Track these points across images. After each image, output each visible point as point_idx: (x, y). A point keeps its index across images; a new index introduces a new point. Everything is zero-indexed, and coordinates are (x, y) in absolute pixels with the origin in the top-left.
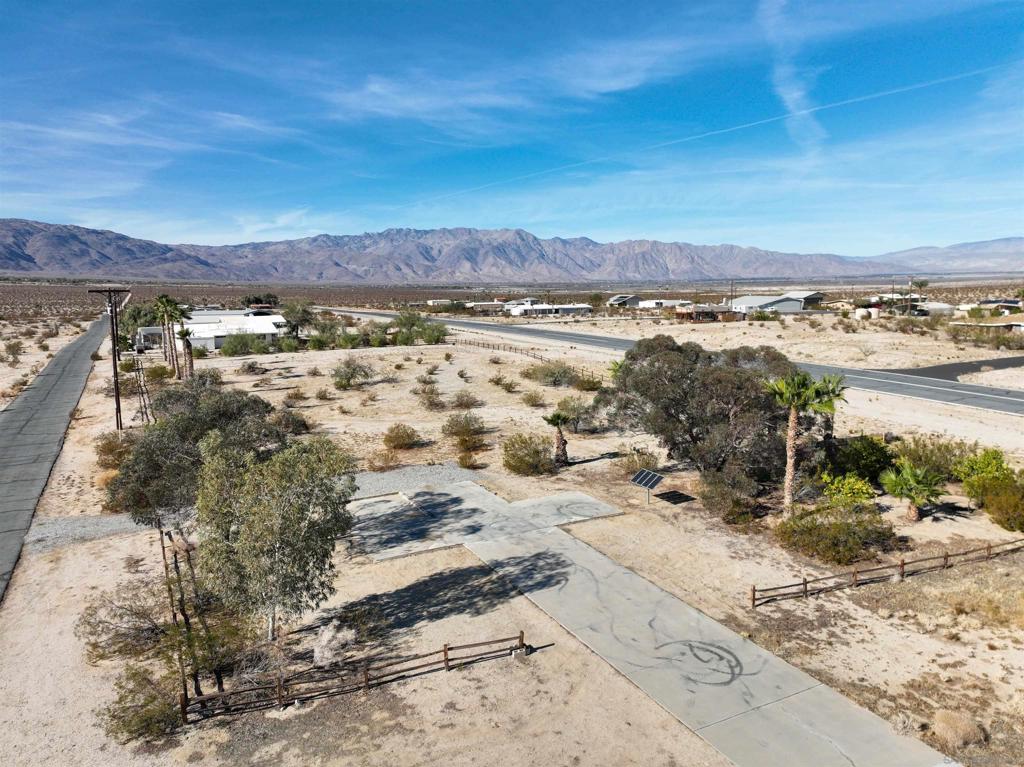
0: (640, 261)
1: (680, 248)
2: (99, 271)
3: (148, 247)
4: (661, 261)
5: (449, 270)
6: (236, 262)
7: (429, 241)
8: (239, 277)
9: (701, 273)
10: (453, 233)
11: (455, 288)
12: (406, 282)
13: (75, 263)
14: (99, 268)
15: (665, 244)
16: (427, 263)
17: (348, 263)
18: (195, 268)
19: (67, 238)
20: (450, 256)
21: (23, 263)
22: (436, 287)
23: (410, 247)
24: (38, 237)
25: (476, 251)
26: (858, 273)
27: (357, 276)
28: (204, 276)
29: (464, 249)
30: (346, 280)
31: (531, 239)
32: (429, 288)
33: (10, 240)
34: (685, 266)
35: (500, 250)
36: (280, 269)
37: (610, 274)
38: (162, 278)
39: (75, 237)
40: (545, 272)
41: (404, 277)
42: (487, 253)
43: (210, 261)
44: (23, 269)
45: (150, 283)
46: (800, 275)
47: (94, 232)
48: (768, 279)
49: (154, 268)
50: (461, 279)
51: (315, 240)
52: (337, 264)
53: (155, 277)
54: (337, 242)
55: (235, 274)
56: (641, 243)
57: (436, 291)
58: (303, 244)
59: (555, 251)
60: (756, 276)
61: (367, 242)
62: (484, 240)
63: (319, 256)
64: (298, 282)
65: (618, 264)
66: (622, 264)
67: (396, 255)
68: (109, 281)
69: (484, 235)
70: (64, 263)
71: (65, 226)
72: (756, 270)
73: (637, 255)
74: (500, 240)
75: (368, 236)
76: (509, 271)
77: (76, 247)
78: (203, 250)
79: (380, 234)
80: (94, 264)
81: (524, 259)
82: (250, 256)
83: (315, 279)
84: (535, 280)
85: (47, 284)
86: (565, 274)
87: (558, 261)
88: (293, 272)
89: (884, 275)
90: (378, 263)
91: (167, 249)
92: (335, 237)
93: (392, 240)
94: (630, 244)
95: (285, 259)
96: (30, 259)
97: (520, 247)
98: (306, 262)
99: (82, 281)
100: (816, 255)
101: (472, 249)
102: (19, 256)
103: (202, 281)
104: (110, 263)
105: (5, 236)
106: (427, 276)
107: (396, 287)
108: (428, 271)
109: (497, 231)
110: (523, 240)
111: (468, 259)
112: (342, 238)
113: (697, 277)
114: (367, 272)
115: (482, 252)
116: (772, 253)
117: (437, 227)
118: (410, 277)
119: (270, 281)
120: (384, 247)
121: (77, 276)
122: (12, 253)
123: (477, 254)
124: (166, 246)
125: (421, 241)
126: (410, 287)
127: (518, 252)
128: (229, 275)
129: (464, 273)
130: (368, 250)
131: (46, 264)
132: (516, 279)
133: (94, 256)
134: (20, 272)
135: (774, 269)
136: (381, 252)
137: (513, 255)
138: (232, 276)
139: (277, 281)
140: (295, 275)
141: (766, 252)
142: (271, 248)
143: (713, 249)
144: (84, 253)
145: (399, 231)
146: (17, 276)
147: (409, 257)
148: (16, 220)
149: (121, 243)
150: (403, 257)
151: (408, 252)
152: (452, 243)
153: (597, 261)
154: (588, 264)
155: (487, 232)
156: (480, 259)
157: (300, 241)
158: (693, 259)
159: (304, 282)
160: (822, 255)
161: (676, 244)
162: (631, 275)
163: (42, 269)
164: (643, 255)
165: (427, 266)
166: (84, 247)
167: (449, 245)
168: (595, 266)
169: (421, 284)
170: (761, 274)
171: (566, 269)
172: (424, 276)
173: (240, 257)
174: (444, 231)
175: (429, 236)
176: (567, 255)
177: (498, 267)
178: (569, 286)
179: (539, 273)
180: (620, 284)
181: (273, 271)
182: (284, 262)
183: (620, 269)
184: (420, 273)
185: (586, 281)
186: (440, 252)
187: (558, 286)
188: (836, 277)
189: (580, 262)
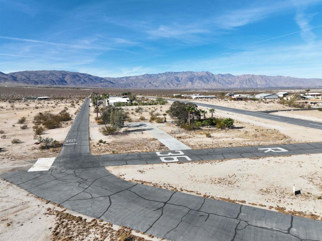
0: (248, 81)
1: (262, 77)
2: (83, 85)
3: (97, 78)
4: (255, 81)
5: (184, 84)
6: (121, 82)
7: (178, 76)
8: (122, 87)
9: (269, 85)
10: (186, 73)
11: (185, 90)
13: (77, 83)
14: (83, 84)
15: (256, 76)
16: (178, 82)
17: (153, 83)
18: (110, 84)
19: (75, 76)
20: (185, 80)
21: (64, 83)
22: (180, 90)
23: (172, 77)
24: (68, 76)
25: (193, 78)
27: (156, 86)
28: (112, 87)
29: (189, 78)
30: (153, 88)
31: (211, 75)
32: (177, 90)
33: (61, 77)
34: (264, 83)
35: (201, 78)
36: (134, 85)
37: (237, 85)
38: (100, 87)
39: (77, 76)
40: (215, 85)
41: (170, 87)
42: (196, 79)
43: (113, 82)
44: (64, 85)
45: (97, 89)
47: (83, 74)
48: (293, 87)
49: (98, 84)
50: (188, 87)
51: (144, 75)
52: (150, 83)
53: (98, 87)
54: (150, 76)
55: (120, 86)
56: (248, 75)
57: (180, 91)
58: (140, 77)
59: (219, 78)
60: (289, 86)
61: (159, 76)
62: (196, 75)
63: (145, 81)
64: (138, 88)
65: (240, 82)
66: (241, 82)
67: (168, 80)
68: (86, 88)
69: (196, 73)
70: (74, 83)
71: (75, 73)
72: (289, 84)
73: (247, 79)
74: (201, 75)
75: (160, 74)
76: (203, 85)
77: (78, 78)
78: (112, 79)
79: (163, 74)
80: (82, 83)
81: (208, 81)
82: (125, 81)
83: (143, 87)
84: (212, 88)
85: (70, 89)
86: (222, 86)
87: (220, 81)
88: (137, 85)
90: (162, 82)
91: (102, 79)
92: (150, 75)
93: (167, 75)
94: (244, 76)
95: (135, 82)
96: (66, 82)
97: (207, 77)
98: (141, 82)
99: (79, 88)
100: (313, 79)
102: (63, 81)
103: (111, 88)
104: (86, 83)
105: (60, 76)
106: (177, 86)
107: (167, 90)
108: (178, 85)
109: (200, 72)
110: (208, 75)
111: (190, 81)
112: (152, 75)
113: (268, 86)
114: (159, 85)
115: (195, 79)
116: (296, 78)
118: (172, 87)
119: (131, 88)
120: (164, 78)
121: (78, 87)
122: (62, 80)
123: (193, 79)
124: (102, 78)
125: (176, 75)
126: (172, 90)
127: (206, 78)
129: (189, 85)
130: (160, 79)
131: (70, 83)
132: (205, 87)
133: (82, 81)
134: (63, 86)
135: (296, 84)
136: (163, 79)
137: (205, 80)
138: (120, 87)
140: (138, 86)
141: (293, 78)
142: (131, 78)
143: (274, 77)
144: (80, 80)
145: (169, 72)
146: (63, 87)
147: (172, 80)
148: (63, 71)
149: (89, 77)
150: (170, 81)
151: (172, 79)
152: (186, 76)
153: (233, 81)
154: (230, 82)
155: (197, 73)
156: (194, 81)
157: (139, 76)
158: (266, 80)
159: (140, 88)
160: (315, 79)
161: (260, 76)
162: (245, 86)
163: (69, 85)
164: (249, 79)
165: (177, 83)
166: (80, 78)
167: (184, 77)
168: (232, 83)
169: (175, 89)
170: (292, 85)
171: (222, 84)
172: (176, 86)
173: (122, 81)
174: (183, 72)
175: (178, 74)
176: (223, 80)
177: (200, 84)
178: (222, 90)
179: (213, 85)
180: (240, 89)
181: (131, 85)
182: (134, 82)
183: (240, 84)
184: (175, 85)
185: (228, 88)
186: (182, 79)
187: (219, 89)
188: (320, 87)
189: (227, 82)
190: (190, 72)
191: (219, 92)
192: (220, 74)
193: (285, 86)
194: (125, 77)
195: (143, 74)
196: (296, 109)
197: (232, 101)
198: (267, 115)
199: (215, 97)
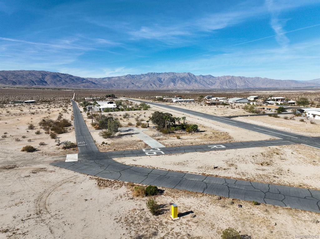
0: (228, 83)
1: (241, 78)
2: (65, 86)
3: (78, 79)
4: (235, 82)
5: (167, 85)
6: (103, 83)
7: (161, 76)
8: (104, 88)
9: (248, 86)
10: (168, 74)
11: (168, 91)
12: (153, 89)
13: (58, 83)
14: (64, 85)
15: (236, 77)
16: (160, 83)
17: (136, 83)
18: (92, 85)
19: (56, 76)
20: (167, 81)
21: (44, 83)
22: (162, 91)
23: (155, 78)
24: (48, 76)
25: (175, 79)
26: (302, 86)
27: (139, 87)
28: (94, 87)
29: (171, 79)
30: (135, 88)
31: (192, 76)
33: (41, 77)
34: (243, 84)
35: (183, 79)
36: (116, 85)
37: (217, 86)
38: (82, 88)
39: (58, 76)
40: (197, 86)
41: (153, 88)
42: (179, 80)
43: (96, 83)
44: (44, 85)
45: (79, 89)
46: (282, 87)
47: (63, 74)
48: (270, 88)
49: (80, 85)
50: (170, 88)
51: (126, 76)
52: (133, 84)
53: (80, 87)
54: (133, 77)
56: (228, 76)
58: (123, 78)
59: (200, 79)
60: (266, 87)
61: (142, 77)
62: (178, 76)
63: (128, 81)
64: (121, 89)
65: (220, 83)
66: (222, 83)
67: (151, 81)
68: (68, 89)
69: (178, 74)
70: (55, 83)
71: (55, 73)
72: (267, 85)
73: (227, 80)
74: (183, 76)
75: (142, 75)
76: (185, 86)
77: (58, 79)
78: (94, 79)
79: (146, 74)
80: (63, 84)
81: (190, 82)
82: (107, 81)
83: (126, 88)
84: (193, 88)
85: (52, 90)
86: (203, 87)
87: (201, 82)
89: (311, 87)
90: (145, 83)
91: (83, 79)
92: (132, 75)
93: (149, 76)
94: (224, 77)
96: (46, 82)
97: (189, 78)
98: (124, 83)
99: (60, 89)
100: (287, 80)
101: (174, 79)
102: (43, 81)
103: (93, 89)
104: (68, 83)
105: (39, 76)
107: (150, 91)
108: (160, 86)
109: (182, 73)
110: (190, 76)
111: (172, 82)
112: (134, 75)
113: (246, 87)
114: (141, 86)
115: (177, 80)
116: (272, 80)
117: (163, 72)
118: (155, 88)
119: (113, 89)
120: (147, 78)
121: (59, 87)
122: (41, 81)
123: (176, 80)
124: (83, 78)
125: (158, 76)
126: (154, 91)
127: (188, 79)
128: (101, 87)
129: (171, 86)
130: (142, 79)
131: (50, 84)
132: (188, 88)
133: (63, 81)
134: (43, 86)
135: (273, 85)
136: (146, 80)
137: (187, 81)
139: (114, 89)
140: (120, 87)
141: (270, 79)
142: (113, 79)
143: (252, 78)
144: (60, 80)
145: (152, 73)
147: (154, 81)
148: (42, 71)
149: (70, 77)
150: (153, 82)
151: (154, 80)
152: (168, 77)
153: (214, 82)
154: (211, 83)
156: (176, 82)
157: (122, 77)
158: (245, 82)
159: (123, 89)
160: (289, 80)
162: (225, 87)
163: (49, 85)
164: (229, 80)
165: (160, 84)
166: (61, 79)
168: (213, 84)
169: (158, 90)
170: (268, 86)
171: (203, 85)
172: (159, 87)
173: (105, 82)
174: (165, 73)
175: (161, 75)
176: (204, 81)
177: (182, 84)
178: (204, 90)
179: (195, 86)
180: (220, 90)
181: (114, 86)
182: (117, 83)
183: (220, 85)
184: (158, 86)
185: (209, 89)
186: (164, 80)
187: (200, 90)
188: (294, 88)
189: (208, 83)
190: (172, 73)
191: (200, 93)
192: (201, 75)
193: (262, 87)
194: (107, 78)
195: (126, 75)
196: (254, 114)
197: (207, 105)
198: (228, 120)
199: (194, 101)
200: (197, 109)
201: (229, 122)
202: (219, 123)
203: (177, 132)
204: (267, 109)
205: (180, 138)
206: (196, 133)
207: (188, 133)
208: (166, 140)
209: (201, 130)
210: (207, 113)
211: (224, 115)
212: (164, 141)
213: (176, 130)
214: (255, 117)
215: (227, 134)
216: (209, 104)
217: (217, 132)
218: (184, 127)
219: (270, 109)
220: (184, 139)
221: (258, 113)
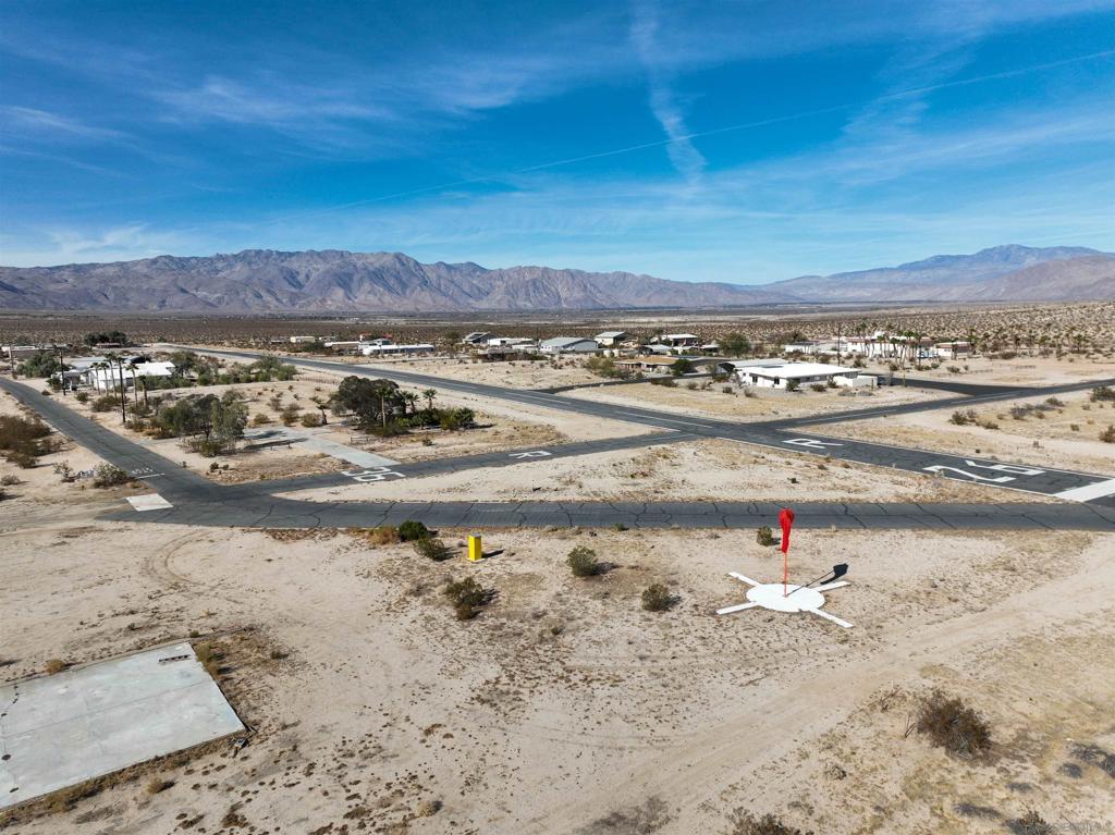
0: (531, 289)
1: (572, 275)
4: (553, 289)
5: (320, 298)
6: (52, 287)
7: (294, 265)
8: (57, 306)
9: (595, 302)
10: (323, 256)
11: (326, 318)
12: (268, 312)
15: (556, 271)
16: (293, 290)
17: (197, 289)
20: (319, 282)
22: (303, 318)
23: (272, 271)
25: (350, 276)
26: (746, 302)
27: (210, 304)
28: (13, 305)
29: (336, 275)
30: (195, 310)
31: (411, 264)
32: (295, 318)
34: (578, 294)
35: (377, 276)
36: (112, 296)
37: (499, 302)
40: (428, 300)
41: (266, 306)
42: (361, 278)
43: (16, 286)
46: (692, 304)
48: (660, 307)
50: (333, 308)
51: (154, 261)
52: (183, 291)
54: (182, 264)
55: (51, 302)
56: (531, 269)
57: (303, 322)
58: (139, 267)
59: (439, 277)
60: (648, 305)
61: (220, 265)
62: (359, 264)
63: (160, 282)
64: (134, 311)
65: (507, 292)
66: (512, 292)
67: (255, 280)
69: (358, 259)
72: (649, 298)
73: (527, 282)
74: (377, 265)
75: (220, 257)
76: (387, 298)
78: (7, 271)
79: (235, 256)
81: (404, 286)
82: (70, 280)
83: (155, 307)
84: (417, 309)
86: (450, 303)
87: (443, 288)
88: (128, 300)
89: (770, 305)
90: (233, 289)
92: (180, 259)
93: (250, 263)
94: (519, 270)
95: (115, 284)
97: (399, 273)
98: (145, 287)
100: (708, 284)
101: (345, 274)
103: (8, 310)
106: (294, 305)
107: (256, 317)
108: (293, 299)
109: (372, 254)
110: (404, 265)
111: (340, 285)
112: (189, 259)
113: (590, 305)
114: (220, 300)
115: (356, 277)
116: (665, 281)
117: (304, 249)
118: (274, 306)
119: (100, 310)
120: (240, 272)
123: (351, 279)
125: (284, 264)
126: (273, 317)
127: (398, 278)
128: (44, 303)
129: (336, 300)
130: (221, 274)
132: (396, 308)
135: (666, 298)
136: (235, 277)
137: (392, 282)
138: (48, 305)
139: (106, 311)
140: (130, 303)
141: (659, 280)
143: (606, 276)
145: (259, 252)
147: (271, 282)
150: (263, 284)
151: (269, 277)
152: (322, 267)
153: (485, 288)
154: (476, 291)
155: (361, 256)
156: (354, 285)
157: (136, 263)
158: (585, 287)
159: (142, 311)
160: (712, 284)
161: (567, 271)
162: (522, 303)
164: (534, 282)
165: (292, 293)
167: (318, 270)
168: (482, 294)
170: (655, 302)
171: (452, 298)
172: (289, 304)
173: (58, 282)
174: (312, 253)
175: (294, 258)
176: (452, 282)
177: (376, 295)
178: (454, 316)
179: (422, 301)
180: (508, 314)
181: (102, 299)
182: (115, 288)
183: (509, 297)
184: (284, 301)
185: (473, 311)
186: (308, 277)
187: (442, 316)
188: (725, 306)
189: (467, 289)
190: (337, 252)
191: (443, 324)
192: (442, 263)
193: (637, 305)
194: (68, 266)
195: (152, 257)
196: (613, 380)
197: (480, 361)
198: (548, 396)
199: (432, 349)
200: (451, 372)
201: (552, 403)
202: (524, 406)
203: (416, 431)
204: (648, 366)
205: (430, 445)
206: (469, 431)
207: (448, 431)
208: (394, 451)
209: (481, 424)
210: (485, 383)
211: (537, 386)
212: (390, 452)
213: (414, 426)
214: (617, 387)
215: (550, 428)
216: (485, 358)
217: (525, 425)
218: (434, 419)
219: (654, 366)
220: (442, 446)
221: (624, 378)
